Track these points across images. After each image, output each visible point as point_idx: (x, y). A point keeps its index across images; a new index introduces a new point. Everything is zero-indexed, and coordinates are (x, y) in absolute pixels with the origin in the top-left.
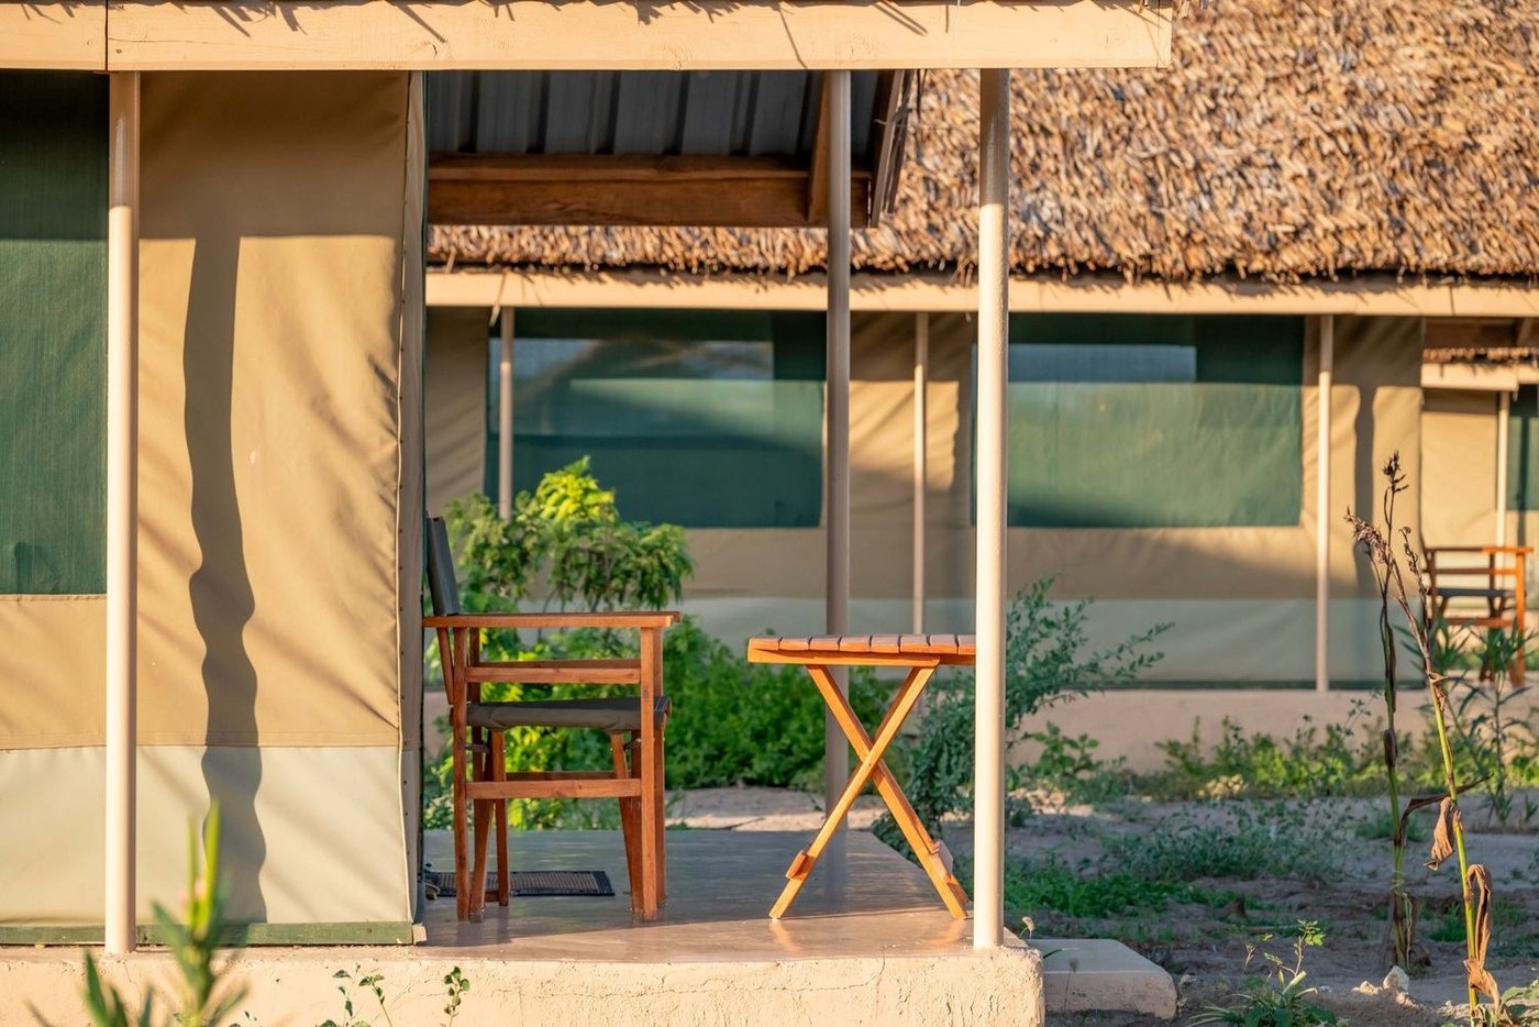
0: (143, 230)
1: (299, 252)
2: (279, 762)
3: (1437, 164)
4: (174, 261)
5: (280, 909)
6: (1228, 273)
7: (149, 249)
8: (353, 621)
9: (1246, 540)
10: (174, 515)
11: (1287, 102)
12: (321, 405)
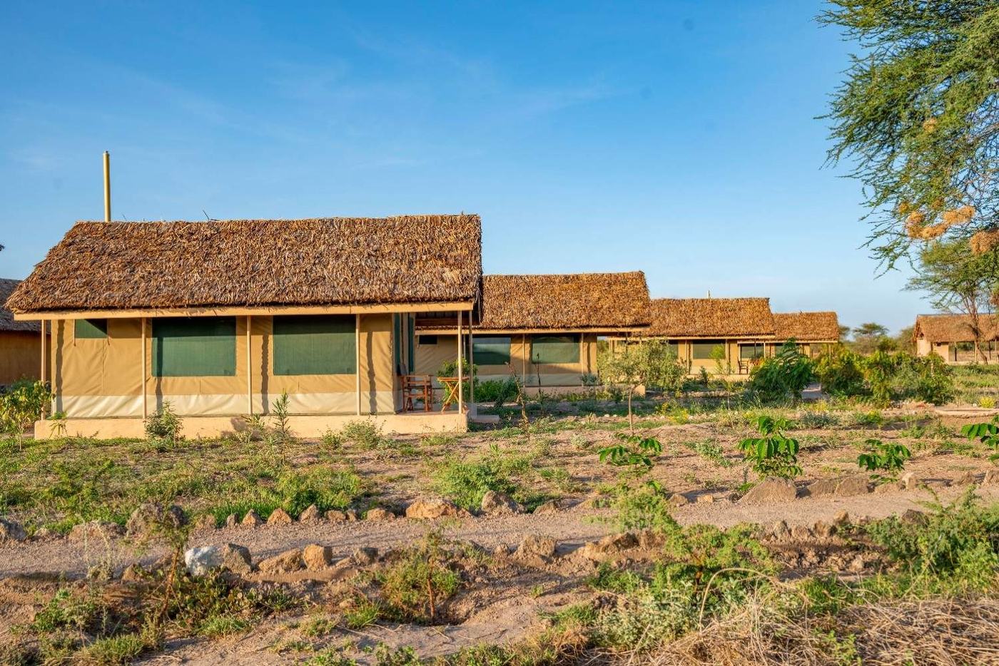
0: (360, 331)
1: (379, 333)
2: (378, 393)
3: (596, 311)
4: (365, 335)
5: (379, 411)
6: (564, 327)
7: (362, 334)
8: (387, 377)
9: (571, 366)
10: (365, 364)
11: (576, 302)
12: (382, 351)
